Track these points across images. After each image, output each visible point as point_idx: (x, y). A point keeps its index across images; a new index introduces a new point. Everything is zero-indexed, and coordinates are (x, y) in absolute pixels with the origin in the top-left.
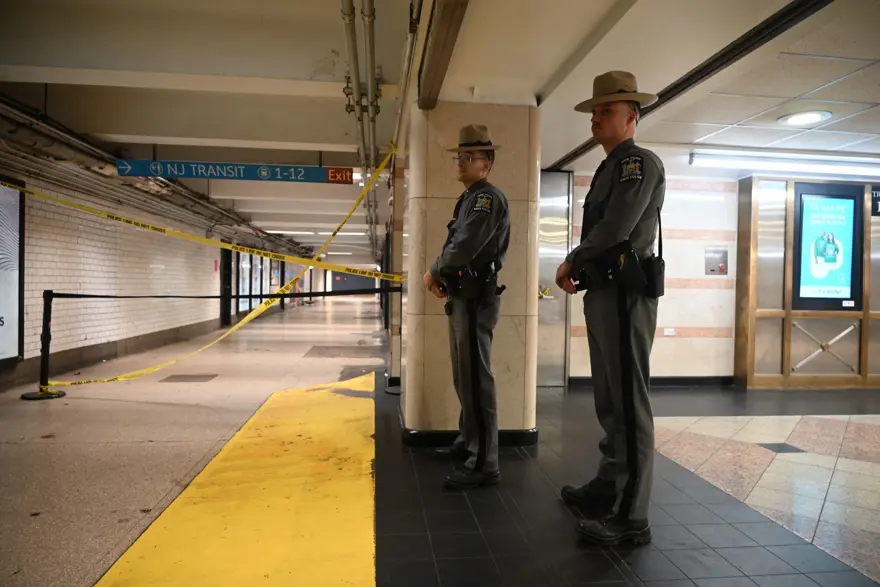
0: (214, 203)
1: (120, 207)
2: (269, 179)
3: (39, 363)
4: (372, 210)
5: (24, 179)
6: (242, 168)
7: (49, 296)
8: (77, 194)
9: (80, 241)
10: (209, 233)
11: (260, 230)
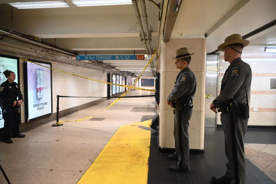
0: (104, 64)
1: (78, 67)
2: (119, 59)
3: (56, 114)
5: (51, 62)
6: (111, 56)
7: (58, 97)
8: (66, 65)
9: (67, 78)
10: (104, 71)
11: (118, 70)
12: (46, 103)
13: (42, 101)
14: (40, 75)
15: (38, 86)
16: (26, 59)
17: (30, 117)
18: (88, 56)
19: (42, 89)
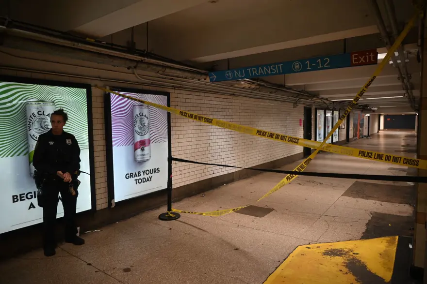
1: (234, 98)
4: (405, 81)
7: (170, 159)
10: (295, 104)
12: (156, 170)
14: (142, 117)
15: (138, 138)
17: (118, 197)
19: (147, 142)
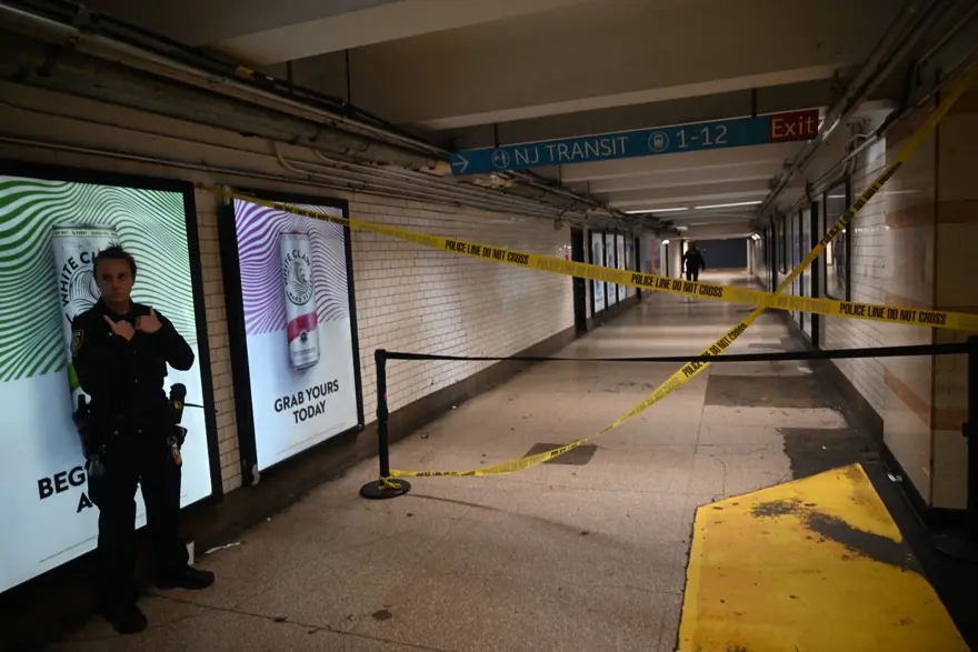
0: (567, 188)
1: (458, 210)
2: (667, 151)
3: (377, 427)
5: (346, 196)
6: (623, 139)
7: (381, 357)
8: (411, 204)
9: (418, 262)
10: (558, 222)
11: (618, 211)
12: (332, 387)
13: (317, 378)
14: (298, 260)
15: (294, 312)
16: (227, 189)
17: (266, 457)
18: (505, 149)
19: (310, 320)
